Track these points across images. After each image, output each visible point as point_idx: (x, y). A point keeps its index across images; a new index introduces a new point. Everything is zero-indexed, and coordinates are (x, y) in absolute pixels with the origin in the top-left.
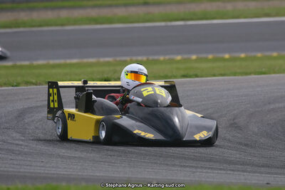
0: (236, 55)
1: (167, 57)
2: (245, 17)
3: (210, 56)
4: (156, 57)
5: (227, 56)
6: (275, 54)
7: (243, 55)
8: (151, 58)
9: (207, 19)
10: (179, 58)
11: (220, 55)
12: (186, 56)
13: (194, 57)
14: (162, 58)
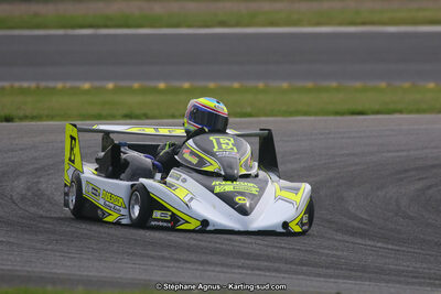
0: (176, 84)
1: (68, 84)
2: (189, 26)
3: (136, 85)
4: (51, 84)
5: (162, 85)
6: (236, 85)
7: (186, 85)
8: (43, 84)
9: (128, 26)
10: (87, 86)
11: (152, 84)
12: (97, 84)
13: (110, 85)
14: (60, 85)
